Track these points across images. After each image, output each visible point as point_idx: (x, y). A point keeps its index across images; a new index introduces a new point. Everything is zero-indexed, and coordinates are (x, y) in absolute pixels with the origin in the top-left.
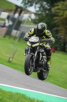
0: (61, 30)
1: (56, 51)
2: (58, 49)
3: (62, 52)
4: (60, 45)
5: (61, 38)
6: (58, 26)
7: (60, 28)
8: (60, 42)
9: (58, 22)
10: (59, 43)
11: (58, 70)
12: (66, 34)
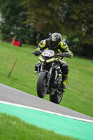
0: (30, 15)
1: (23, 45)
2: (27, 41)
3: (32, 46)
4: (29, 36)
5: (29, 27)
6: (26, 10)
7: (29, 13)
8: (29, 32)
9: (26, 4)
10: (27, 33)
11: (27, 70)
12: (36, 20)
